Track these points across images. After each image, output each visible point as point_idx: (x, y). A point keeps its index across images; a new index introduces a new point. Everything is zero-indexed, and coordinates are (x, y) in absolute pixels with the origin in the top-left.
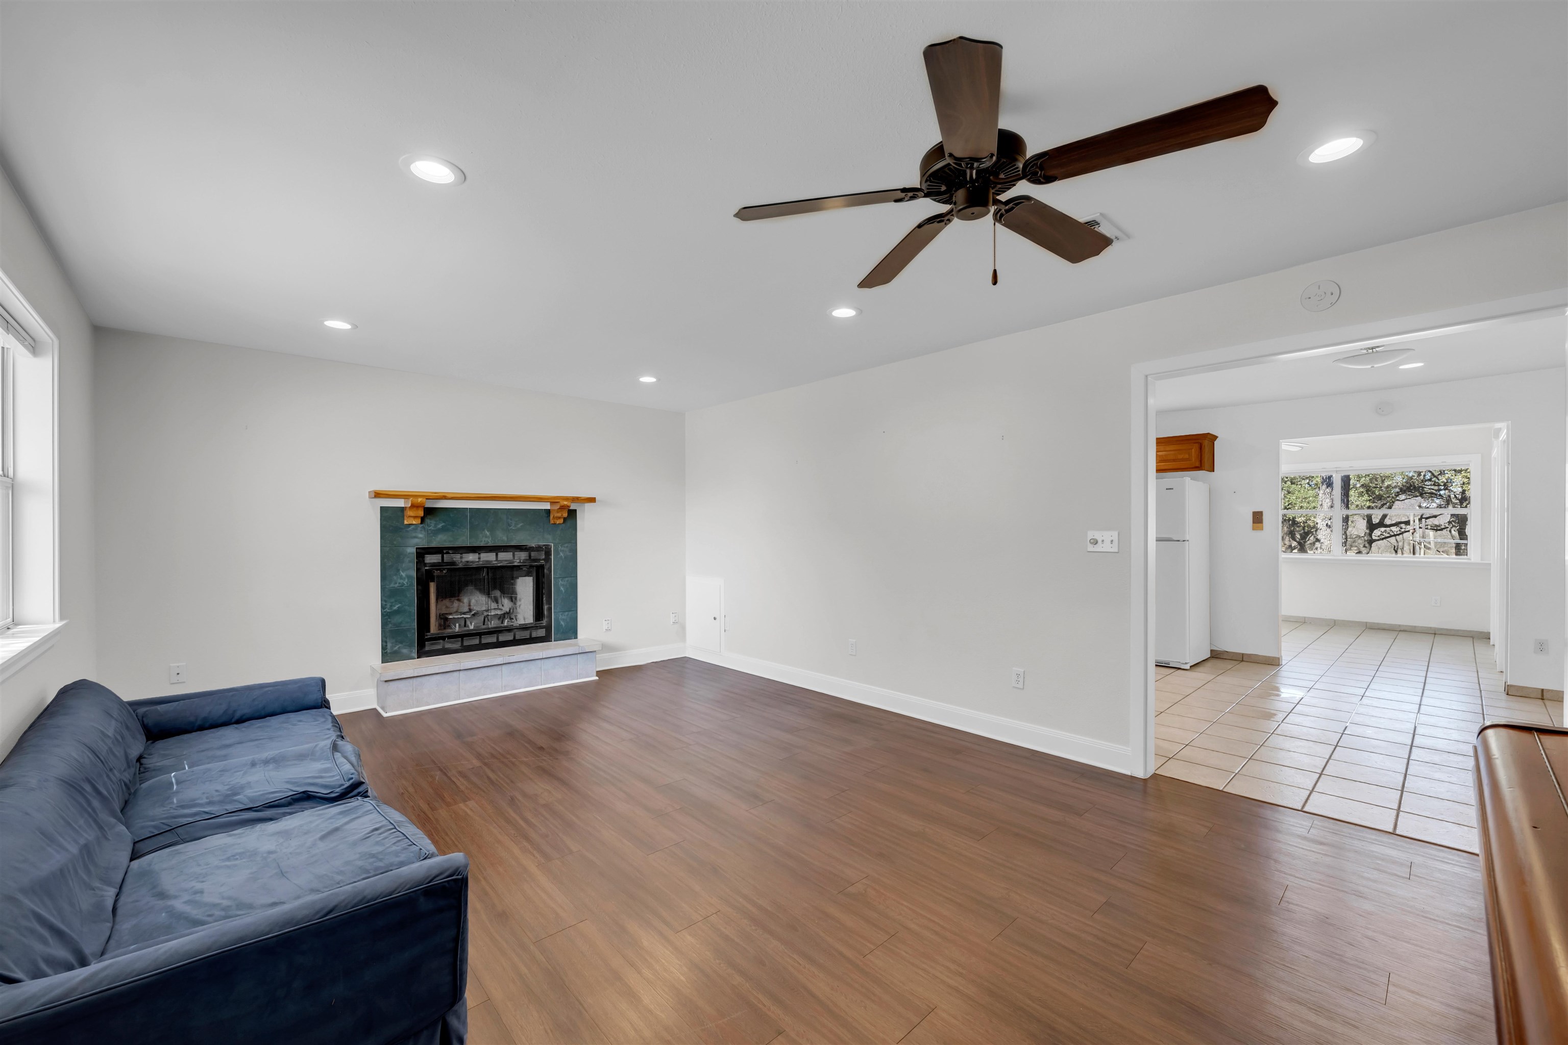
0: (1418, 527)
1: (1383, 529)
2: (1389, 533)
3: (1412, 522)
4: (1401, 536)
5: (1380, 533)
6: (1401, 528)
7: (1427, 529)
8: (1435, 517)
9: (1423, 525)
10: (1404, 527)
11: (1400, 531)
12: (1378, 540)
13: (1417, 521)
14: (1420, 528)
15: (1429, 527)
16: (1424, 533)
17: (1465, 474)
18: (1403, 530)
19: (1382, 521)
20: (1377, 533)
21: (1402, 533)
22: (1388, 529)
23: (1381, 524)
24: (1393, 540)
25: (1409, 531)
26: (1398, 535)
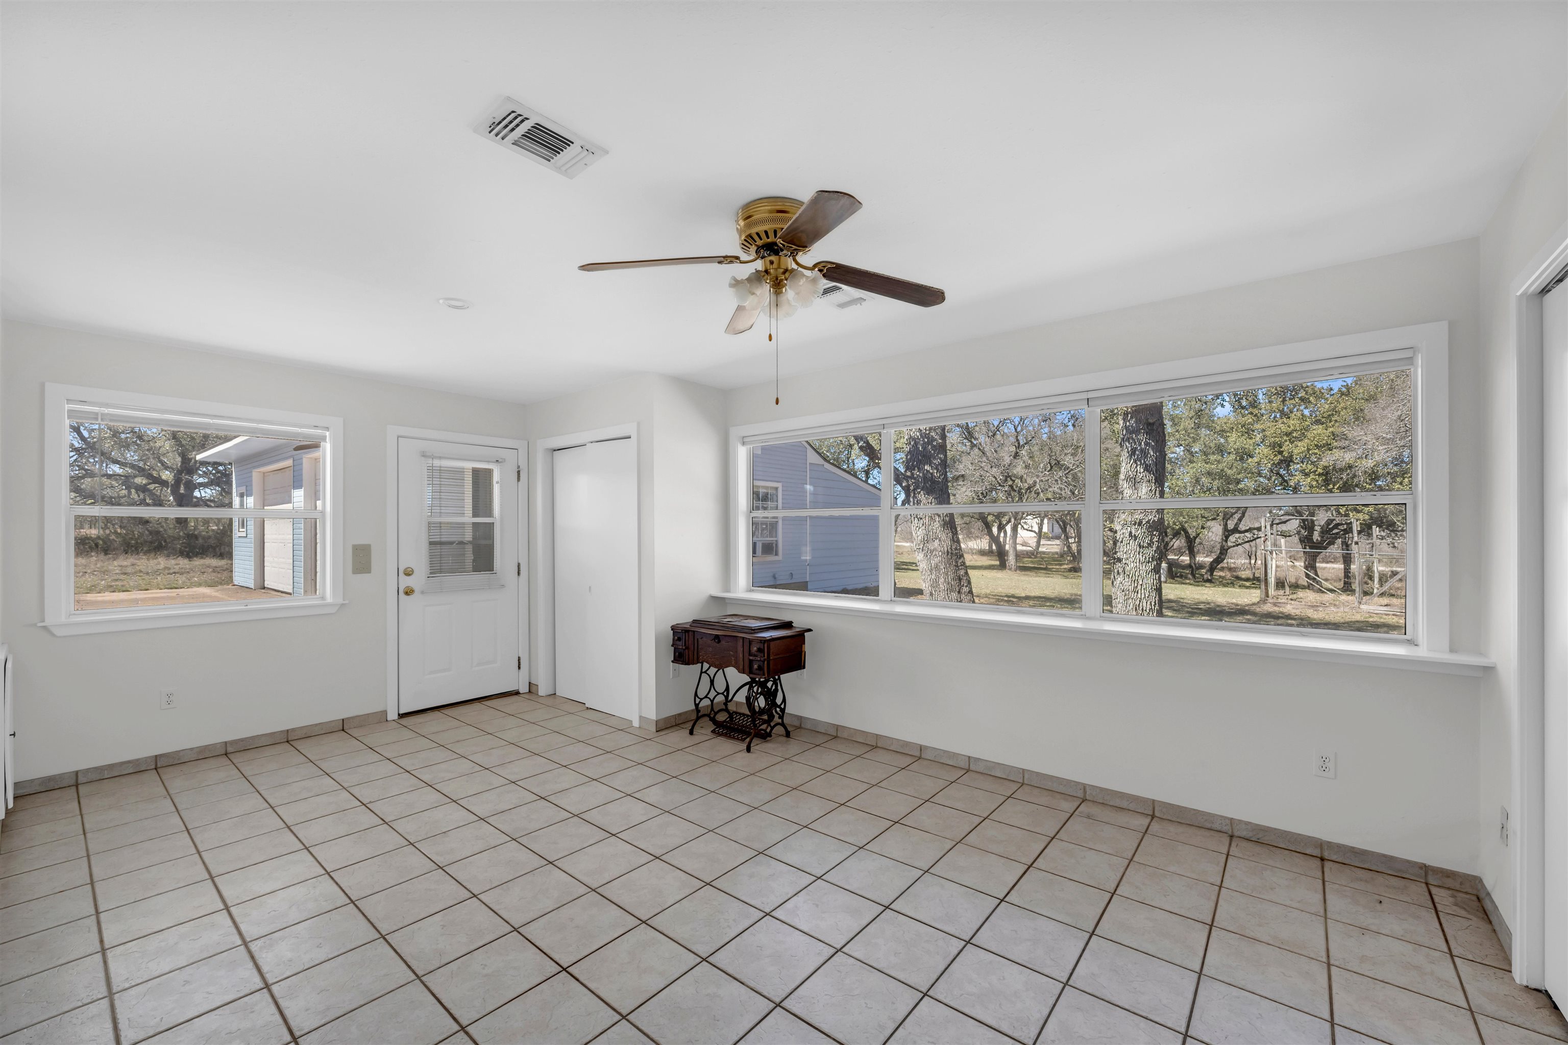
0: (1270, 534)
1: (1237, 535)
2: (1243, 540)
3: (1263, 528)
4: (1254, 542)
5: (1234, 539)
6: (1254, 534)
7: (1277, 535)
8: (1285, 522)
9: (1274, 532)
10: (1256, 533)
11: (1253, 537)
12: (1234, 546)
13: (1268, 527)
14: (1272, 534)
15: (1279, 533)
16: (1275, 540)
17: (1314, 477)
18: (1255, 536)
19: (1236, 526)
20: (1232, 539)
21: (1255, 539)
22: (1243, 535)
23: (1236, 530)
24: (1247, 546)
25: (1260, 537)
26: (1251, 541)
